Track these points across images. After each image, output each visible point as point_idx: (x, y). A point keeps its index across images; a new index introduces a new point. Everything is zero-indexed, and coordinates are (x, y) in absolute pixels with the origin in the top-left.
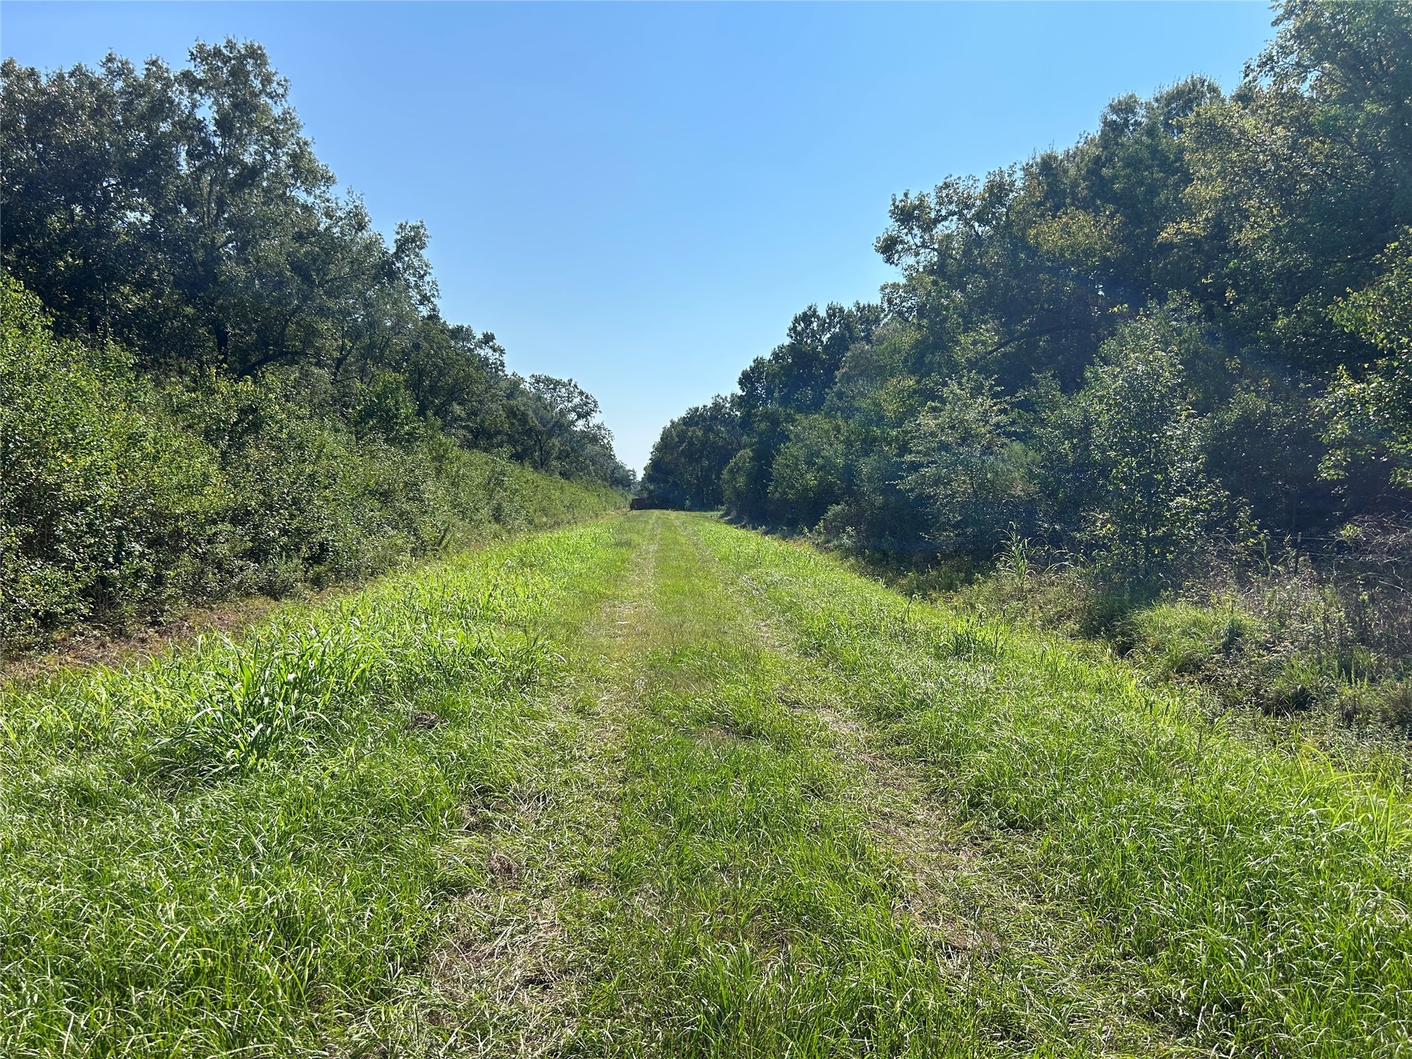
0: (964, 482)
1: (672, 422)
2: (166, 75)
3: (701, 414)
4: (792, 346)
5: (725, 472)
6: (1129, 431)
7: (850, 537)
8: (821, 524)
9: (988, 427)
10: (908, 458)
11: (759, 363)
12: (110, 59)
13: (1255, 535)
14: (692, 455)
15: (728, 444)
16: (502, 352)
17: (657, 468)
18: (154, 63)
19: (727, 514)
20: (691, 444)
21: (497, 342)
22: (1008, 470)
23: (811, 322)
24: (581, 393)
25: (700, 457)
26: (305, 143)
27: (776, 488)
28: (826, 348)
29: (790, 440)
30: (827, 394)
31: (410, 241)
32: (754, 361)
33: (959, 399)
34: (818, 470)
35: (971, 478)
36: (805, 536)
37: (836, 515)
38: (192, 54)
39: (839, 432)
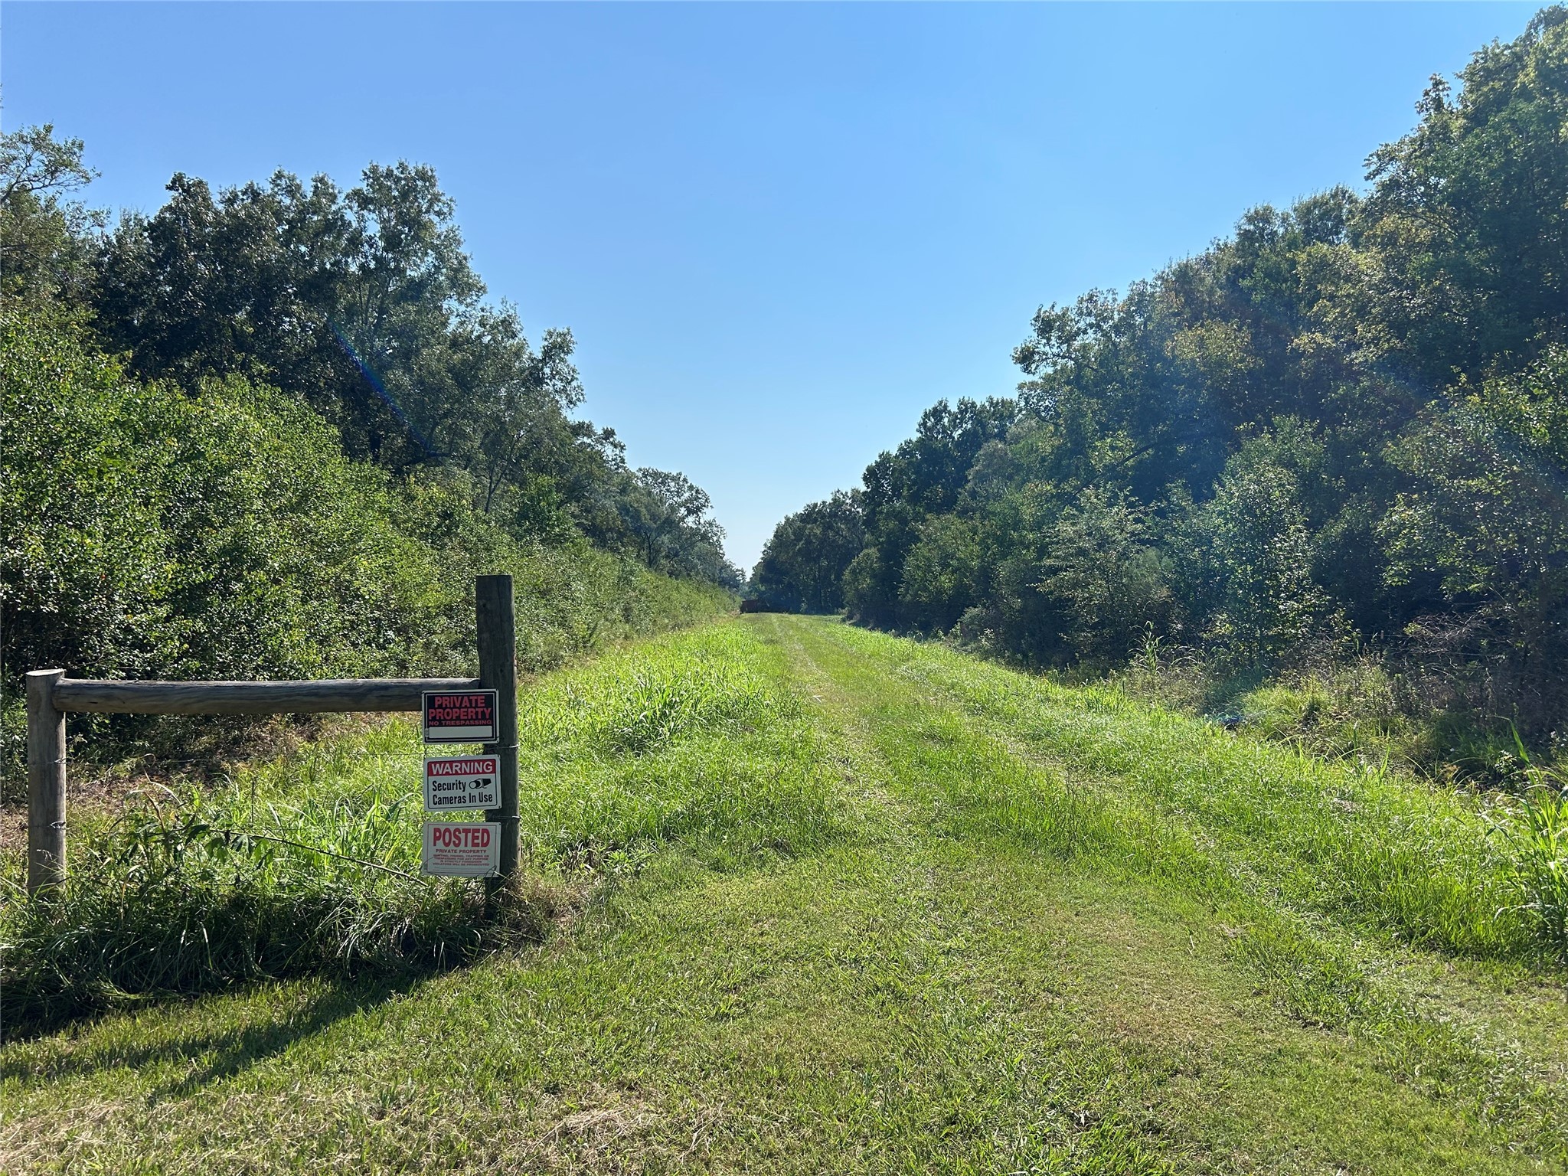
0: (1101, 586)
1: (787, 519)
2: (331, 191)
3: (820, 510)
4: (920, 440)
5: (847, 572)
6: (1244, 543)
7: (988, 639)
8: (958, 626)
9: (1124, 535)
10: (1048, 562)
11: (885, 458)
12: (279, 176)
13: (1348, 633)
14: (810, 555)
15: (849, 542)
16: (622, 448)
17: (770, 567)
18: (321, 180)
19: (850, 617)
20: (809, 542)
21: (617, 438)
22: (1142, 575)
23: (942, 418)
24: (691, 488)
25: (819, 557)
26: (465, 258)
27: (907, 590)
28: (958, 444)
29: (921, 541)
30: (960, 494)
31: (557, 348)
32: (880, 456)
33: (1096, 508)
34: (953, 572)
35: (1107, 582)
36: (940, 639)
37: (973, 618)
38: (365, 174)
39: (975, 534)
